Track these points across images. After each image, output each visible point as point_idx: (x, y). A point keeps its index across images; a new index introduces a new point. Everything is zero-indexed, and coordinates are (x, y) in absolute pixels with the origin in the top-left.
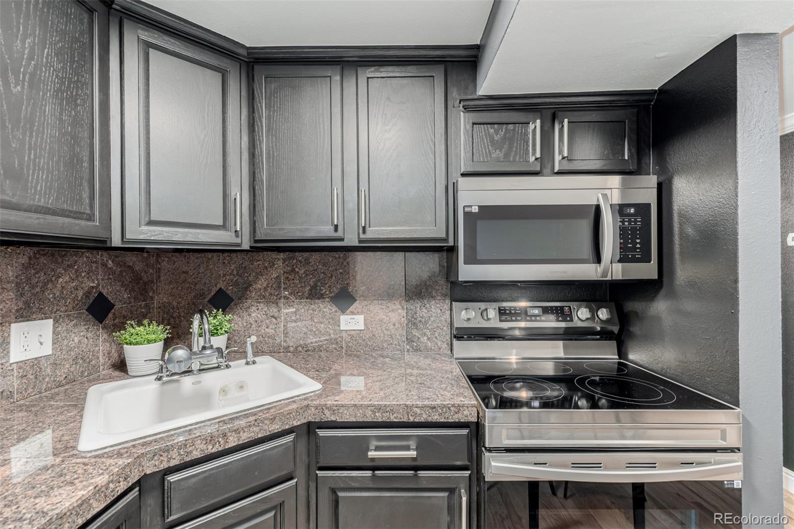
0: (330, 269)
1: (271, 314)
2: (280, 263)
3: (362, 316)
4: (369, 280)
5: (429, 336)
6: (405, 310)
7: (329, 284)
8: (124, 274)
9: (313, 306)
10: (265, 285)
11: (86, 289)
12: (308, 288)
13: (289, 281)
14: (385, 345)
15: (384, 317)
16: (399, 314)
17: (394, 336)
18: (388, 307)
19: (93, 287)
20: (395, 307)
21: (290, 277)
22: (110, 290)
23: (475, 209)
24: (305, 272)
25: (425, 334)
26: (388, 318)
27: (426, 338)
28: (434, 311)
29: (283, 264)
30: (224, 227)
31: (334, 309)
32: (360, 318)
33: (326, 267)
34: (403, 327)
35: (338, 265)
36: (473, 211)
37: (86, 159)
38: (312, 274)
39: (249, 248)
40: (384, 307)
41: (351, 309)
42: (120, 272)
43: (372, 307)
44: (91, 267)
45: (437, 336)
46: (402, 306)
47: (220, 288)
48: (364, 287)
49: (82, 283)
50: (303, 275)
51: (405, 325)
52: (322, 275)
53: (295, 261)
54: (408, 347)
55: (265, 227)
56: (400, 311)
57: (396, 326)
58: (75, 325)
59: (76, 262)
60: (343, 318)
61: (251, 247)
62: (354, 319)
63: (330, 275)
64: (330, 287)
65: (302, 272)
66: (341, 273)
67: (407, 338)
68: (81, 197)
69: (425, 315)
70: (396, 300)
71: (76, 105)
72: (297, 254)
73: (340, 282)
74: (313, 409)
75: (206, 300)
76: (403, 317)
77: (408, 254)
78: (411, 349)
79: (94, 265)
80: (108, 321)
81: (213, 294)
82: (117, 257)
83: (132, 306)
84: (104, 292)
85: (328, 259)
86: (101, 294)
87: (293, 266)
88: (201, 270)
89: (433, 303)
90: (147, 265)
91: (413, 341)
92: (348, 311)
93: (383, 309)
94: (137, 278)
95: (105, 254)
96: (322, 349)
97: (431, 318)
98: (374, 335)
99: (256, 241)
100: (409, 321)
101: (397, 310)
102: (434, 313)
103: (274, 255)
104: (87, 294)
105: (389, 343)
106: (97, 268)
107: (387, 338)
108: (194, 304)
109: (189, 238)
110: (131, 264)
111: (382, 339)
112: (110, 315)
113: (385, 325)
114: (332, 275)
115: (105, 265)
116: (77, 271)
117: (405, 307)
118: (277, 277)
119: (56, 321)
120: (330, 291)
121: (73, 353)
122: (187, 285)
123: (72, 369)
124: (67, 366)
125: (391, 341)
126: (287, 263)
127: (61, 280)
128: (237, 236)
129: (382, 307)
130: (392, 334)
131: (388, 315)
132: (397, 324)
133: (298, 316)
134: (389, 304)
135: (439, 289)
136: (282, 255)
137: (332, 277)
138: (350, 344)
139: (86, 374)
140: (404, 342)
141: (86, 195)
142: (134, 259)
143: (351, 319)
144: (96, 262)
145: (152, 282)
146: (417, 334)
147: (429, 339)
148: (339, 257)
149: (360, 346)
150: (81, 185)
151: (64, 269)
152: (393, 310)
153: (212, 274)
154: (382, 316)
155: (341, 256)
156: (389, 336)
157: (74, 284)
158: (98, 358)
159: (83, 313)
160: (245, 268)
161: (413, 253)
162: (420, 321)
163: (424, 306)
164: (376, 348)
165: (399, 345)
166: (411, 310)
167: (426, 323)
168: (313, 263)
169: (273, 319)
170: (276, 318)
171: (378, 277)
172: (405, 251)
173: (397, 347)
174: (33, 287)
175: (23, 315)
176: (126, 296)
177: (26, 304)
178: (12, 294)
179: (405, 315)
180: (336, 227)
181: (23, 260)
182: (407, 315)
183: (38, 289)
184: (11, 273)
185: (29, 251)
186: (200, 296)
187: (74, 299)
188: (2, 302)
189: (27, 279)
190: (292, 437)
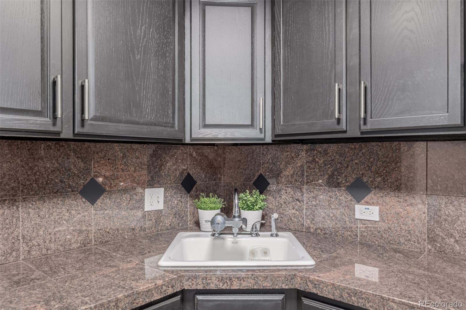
0: (346, 159)
1: (297, 198)
2: (303, 153)
3: (379, 207)
4: (385, 171)
6: (427, 205)
7: (345, 173)
8: (203, 161)
9: (330, 194)
10: (292, 172)
11: (181, 170)
12: (326, 177)
13: (310, 169)
14: (402, 240)
15: (401, 210)
16: (419, 210)
17: (412, 232)
18: (406, 200)
19: (184, 169)
20: (413, 201)
21: (311, 166)
22: (194, 172)
24: (324, 162)
25: (452, 236)
26: (406, 212)
28: (464, 209)
29: (306, 154)
30: (252, 125)
31: (350, 197)
32: (375, 209)
33: (342, 157)
34: (424, 224)
35: (353, 155)
37: (171, 89)
38: (330, 164)
39: (271, 142)
40: (402, 200)
41: (366, 199)
42: (200, 160)
43: (387, 199)
44: (184, 156)
46: (422, 200)
47: (261, 174)
48: (380, 178)
49: (179, 166)
50: (323, 165)
51: (426, 221)
52: (339, 165)
53: (315, 152)
54: (430, 247)
55: (282, 123)
56: (420, 206)
57: (415, 222)
58: (175, 193)
59: (176, 153)
60: (358, 208)
61: (273, 141)
62: (368, 209)
63: (346, 166)
64: (346, 176)
65: (322, 162)
66: (356, 163)
67: (428, 237)
68: (168, 113)
69: (451, 213)
70: (415, 194)
71: (166, 58)
72: (317, 145)
73: (355, 172)
74: (299, 279)
75: (252, 182)
76: (424, 213)
77: (430, 144)
78: (433, 249)
79: (185, 155)
80: (193, 192)
81: (256, 178)
82: (198, 149)
83: (207, 184)
84: (191, 173)
85: (345, 150)
86: (189, 174)
87: (314, 156)
88: (249, 159)
89: (463, 200)
90: (217, 155)
91: (435, 241)
92: (363, 201)
93: (400, 202)
94: (211, 165)
95: (191, 147)
96: (338, 234)
97: (460, 218)
98: (390, 228)
99: (276, 136)
100: (431, 218)
101: (416, 205)
103: (299, 146)
104: (182, 173)
105: (406, 238)
106: (187, 157)
107: (403, 233)
108: (244, 185)
109: (229, 136)
110: (207, 155)
111: (398, 233)
112: (194, 189)
113: (402, 220)
114: (348, 165)
115: (191, 155)
116: (176, 159)
117: (427, 202)
118: (301, 166)
119: (166, 189)
120: (346, 180)
121: (174, 211)
122: (241, 171)
123: (173, 220)
124: (171, 218)
125: (409, 238)
126: (309, 154)
127: (168, 164)
128: (261, 132)
129: (400, 200)
130: (410, 229)
131: (406, 208)
132: (416, 219)
133: (317, 202)
134: (407, 198)
136: (305, 147)
137: (347, 167)
138: (365, 234)
139: (180, 225)
140: (425, 240)
141: (170, 112)
142: (209, 151)
143: (365, 208)
144: (186, 153)
145: (220, 167)
146: (441, 234)
148: (355, 148)
149: (375, 237)
150: (168, 105)
151: (170, 158)
152: (411, 204)
153: (256, 163)
154: (399, 209)
155: (357, 147)
156: (407, 232)
157: (175, 167)
158: (187, 216)
159: (179, 186)
160: (278, 158)
161: (437, 142)
162: (446, 220)
163: (451, 203)
164: (391, 242)
165: (419, 243)
166: (434, 206)
167: (453, 222)
168: (331, 154)
169: (298, 202)
170: (300, 202)
171: (395, 168)
172: (427, 141)
173: (416, 244)
174: (155, 168)
175: (151, 185)
176: (203, 176)
177: (152, 177)
178: (146, 172)
179: (426, 210)
180: (339, 120)
181: (151, 152)
182: (428, 211)
183: (157, 170)
184: (146, 160)
185: (153, 147)
186: (248, 179)
187: (175, 177)
188: (141, 175)
189: (153, 163)
190: (281, 297)
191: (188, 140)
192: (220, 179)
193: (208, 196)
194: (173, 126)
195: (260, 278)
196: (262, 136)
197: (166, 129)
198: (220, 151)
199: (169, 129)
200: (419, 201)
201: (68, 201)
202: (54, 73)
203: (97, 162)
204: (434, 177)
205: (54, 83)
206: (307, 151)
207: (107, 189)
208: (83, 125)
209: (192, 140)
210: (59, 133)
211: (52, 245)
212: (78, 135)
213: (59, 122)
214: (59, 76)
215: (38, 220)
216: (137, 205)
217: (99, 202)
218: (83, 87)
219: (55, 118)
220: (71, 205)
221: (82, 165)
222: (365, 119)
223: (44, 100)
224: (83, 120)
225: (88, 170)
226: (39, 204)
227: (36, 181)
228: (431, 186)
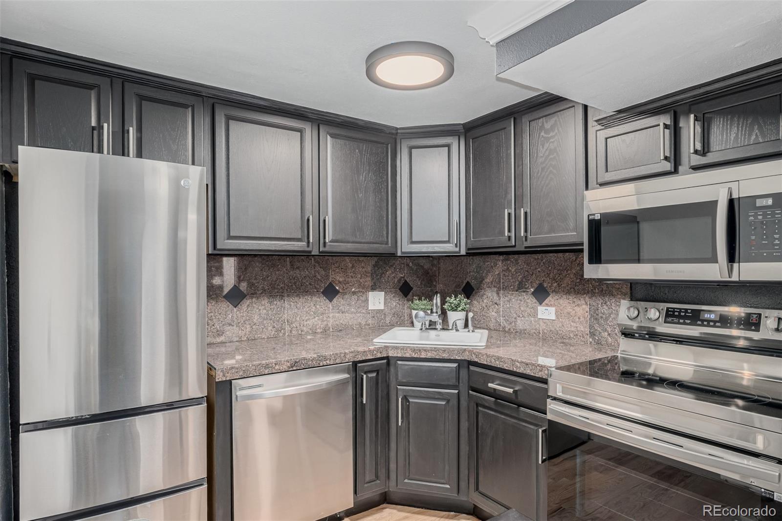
0: (532, 268)
1: (495, 301)
2: (500, 263)
3: (554, 308)
4: (559, 278)
5: (610, 332)
6: (589, 306)
7: (531, 280)
8: (418, 270)
9: (520, 297)
10: (491, 280)
11: (399, 278)
12: (517, 283)
13: (505, 277)
14: (572, 335)
15: (571, 310)
16: (583, 309)
17: (579, 328)
18: (574, 302)
19: (402, 277)
20: (579, 302)
21: (506, 274)
22: (411, 279)
23: (598, 217)
24: (515, 270)
25: (606, 330)
26: (574, 311)
27: (606, 334)
28: (614, 308)
29: (502, 264)
30: (448, 242)
31: (535, 300)
32: (552, 310)
33: (529, 266)
34: (587, 321)
35: (537, 264)
36: (596, 218)
37: (385, 216)
38: (520, 272)
39: (465, 254)
41: (546, 301)
42: (416, 269)
43: (561, 301)
44: (401, 266)
45: (617, 333)
46: (585, 302)
47: (468, 281)
48: (556, 284)
49: (397, 274)
50: (514, 273)
51: (588, 319)
52: (526, 272)
53: (509, 262)
54: (591, 340)
55: (472, 239)
56: (584, 306)
57: (581, 320)
58: (394, 297)
59: (394, 263)
60: (541, 309)
61: (467, 253)
62: (547, 310)
63: (531, 273)
64: (531, 282)
65: (514, 270)
66: (539, 271)
67: (590, 331)
68: (383, 234)
69: (605, 311)
70: (581, 296)
71: (381, 192)
72: (510, 256)
73: (538, 278)
75: (461, 289)
76: (587, 312)
78: (593, 342)
79: (403, 265)
80: (409, 297)
81: (464, 285)
82: (414, 260)
83: (423, 290)
84: (408, 280)
85: (531, 260)
86: (406, 281)
87: (508, 265)
88: (459, 269)
89: (613, 301)
90: (432, 265)
91: (594, 335)
92: (544, 303)
93: (570, 303)
94: (426, 274)
96: (526, 332)
97: (611, 315)
98: (563, 325)
99: (469, 249)
100: (592, 316)
101: (581, 305)
102: (614, 310)
103: (496, 257)
104: (399, 281)
105: (575, 333)
106: (404, 267)
107: (573, 329)
108: (455, 291)
110: (422, 264)
111: (569, 329)
112: (411, 294)
113: (572, 318)
114: (533, 273)
115: (408, 265)
116: (395, 268)
117: (588, 303)
118: (499, 274)
119: (385, 293)
120: (531, 286)
121: (393, 311)
122: (452, 279)
123: (392, 319)
124: (390, 317)
125: (577, 333)
126: (504, 263)
127: (388, 273)
128: (457, 246)
129: (570, 301)
130: (577, 326)
131: (574, 309)
132: (581, 318)
133: (511, 305)
134: (575, 300)
135: (619, 288)
136: (501, 257)
137: (532, 275)
138: (546, 331)
139: (399, 323)
140: (588, 335)
141: (385, 233)
143: (545, 309)
144: (403, 264)
145: (435, 276)
146: (599, 329)
147: (609, 334)
148: (538, 258)
149: (552, 333)
150: (383, 228)
151: (390, 268)
152: (578, 305)
153: (464, 271)
154: (569, 309)
155: (539, 257)
156: (575, 328)
157: (393, 275)
158: (404, 316)
159: (397, 291)
160: (481, 267)
162: (602, 317)
163: (605, 303)
164: (564, 337)
165: (583, 337)
166: (593, 306)
167: (606, 319)
168: (520, 264)
169: (496, 305)
170: (497, 305)
171: (566, 275)
173: (581, 338)
174: (377, 276)
175: (373, 288)
176: (419, 284)
177: (375, 283)
178: (369, 279)
179: (588, 310)
180: (509, 238)
181: (373, 263)
182: (590, 311)
183: (379, 277)
184: (369, 269)
185: (376, 259)
186: (458, 286)
187: (394, 283)
188: (366, 281)
189: (375, 272)
190: (455, 365)
191: (399, 254)
192: (435, 286)
193: (420, 299)
194: (387, 243)
195: (440, 351)
196: (457, 249)
197: (381, 246)
198: (435, 262)
199: (384, 246)
200: (584, 302)
201: (314, 298)
202: (308, 214)
203: (334, 271)
204: (594, 282)
205: (308, 220)
206: (503, 261)
207: (341, 291)
208: (324, 246)
209: (402, 253)
210: (310, 252)
211: (305, 328)
212: (322, 252)
213: (311, 244)
214: (311, 216)
215: (296, 310)
216: (363, 305)
217: (335, 300)
218: (325, 221)
219: (308, 242)
220: (316, 301)
221: (323, 273)
222: (526, 237)
223: (303, 231)
224: (325, 243)
225: (327, 276)
226: (296, 299)
227: (295, 283)
228: (592, 290)
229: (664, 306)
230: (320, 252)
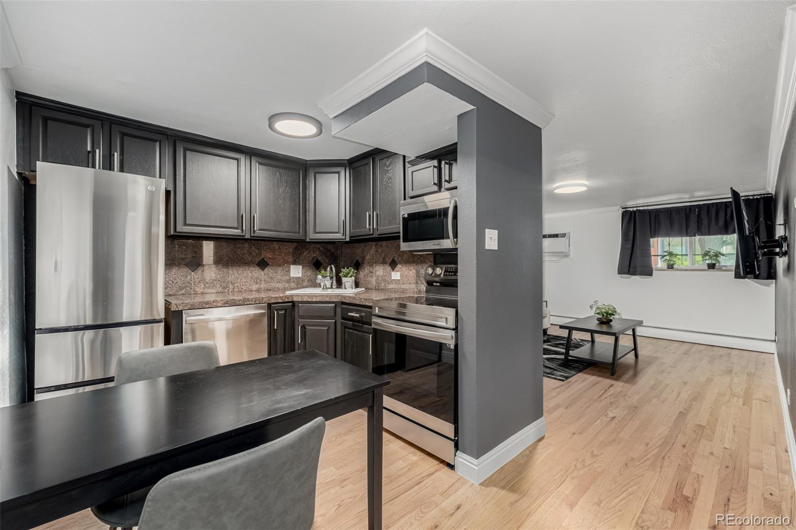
0: (389, 249)
1: (371, 271)
2: (373, 247)
4: (402, 254)
6: (415, 270)
7: (389, 256)
8: (327, 253)
9: (383, 267)
10: (369, 258)
11: (313, 257)
12: (382, 259)
13: (376, 255)
16: (413, 272)
19: (315, 257)
20: (411, 268)
21: (377, 253)
22: (321, 258)
23: (406, 216)
25: (423, 283)
26: (409, 274)
30: (338, 233)
31: (390, 269)
32: (399, 273)
33: (387, 247)
34: (415, 279)
35: (392, 247)
38: (383, 252)
39: (350, 240)
41: (396, 269)
42: (325, 251)
43: (403, 268)
47: (357, 259)
48: (401, 258)
49: (311, 255)
50: (380, 253)
51: (415, 277)
52: (386, 252)
53: (378, 245)
56: (413, 270)
57: (412, 279)
58: (309, 269)
59: (309, 247)
60: (393, 273)
62: (396, 274)
64: (389, 258)
65: (380, 251)
66: (392, 251)
68: (296, 226)
69: (423, 273)
70: (412, 264)
71: (295, 200)
72: (378, 242)
73: (392, 256)
74: (340, 297)
76: (415, 274)
79: (315, 249)
80: (320, 269)
81: (356, 262)
84: (319, 259)
85: (389, 244)
86: (318, 259)
87: (377, 247)
88: (352, 251)
89: (426, 266)
90: (337, 249)
91: (418, 287)
93: (407, 269)
94: (332, 254)
95: (320, 245)
98: (404, 283)
99: (350, 237)
100: (417, 276)
103: (372, 243)
104: (313, 259)
106: (317, 250)
110: (330, 249)
112: (319, 266)
113: (408, 278)
114: (390, 252)
115: (319, 249)
116: (310, 251)
117: (415, 268)
118: (373, 254)
119: (303, 267)
120: (389, 260)
121: (308, 278)
122: (349, 258)
123: (308, 283)
124: (306, 282)
125: (410, 286)
126: (375, 247)
127: (304, 253)
128: (343, 235)
130: (410, 282)
131: (409, 272)
132: (412, 277)
133: (379, 272)
134: (409, 267)
135: (429, 259)
136: (374, 242)
139: (312, 286)
140: (415, 287)
142: (331, 247)
145: (339, 257)
146: (419, 283)
148: (392, 243)
150: (296, 223)
151: (306, 250)
152: (410, 270)
153: (355, 253)
154: (406, 273)
156: (409, 284)
157: (309, 255)
159: (311, 265)
162: (421, 276)
163: (422, 268)
166: (418, 270)
167: (423, 277)
168: (384, 246)
170: (372, 273)
174: (297, 255)
175: (295, 263)
176: (327, 261)
177: (295, 260)
178: (291, 257)
179: (415, 272)
180: (370, 229)
181: (294, 247)
183: (298, 256)
184: (291, 250)
185: (296, 244)
186: (352, 263)
187: (309, 260)
188: (288, 258)
189: (295, 253)
190: (333, 305)
191: (308, 240)
192: (339, 263)
194: (299, 233)
195: (324, 297)
196: (344, 237)
197: (295, 234)
199: (297, 234)
200: (413, 268)
201: (251, 268)
202: (242, 212)
203: (265, 251)
205: (242, 216)
206: (375, 245)
207: (270, 264)
208: (254, 233)
209: (310, 239)
210: (244, 236)
211: (244, 287)
212: (252, 237)
213: (244, 231)
214: (244, 214)
215: (237, 275)
216: (286, 273)
217: (266, 270)
218: (254, 217)
219: (242, 230)
220: (252, 270)
221: (257, 252)
222: (378, 229)
223: (238, 223)
224: (254, 231)
225: (261, 254)
226: (238, 268)
227: (237, 258)
228: (417, 260)
229: (444, 267)
230: (251, 237)
